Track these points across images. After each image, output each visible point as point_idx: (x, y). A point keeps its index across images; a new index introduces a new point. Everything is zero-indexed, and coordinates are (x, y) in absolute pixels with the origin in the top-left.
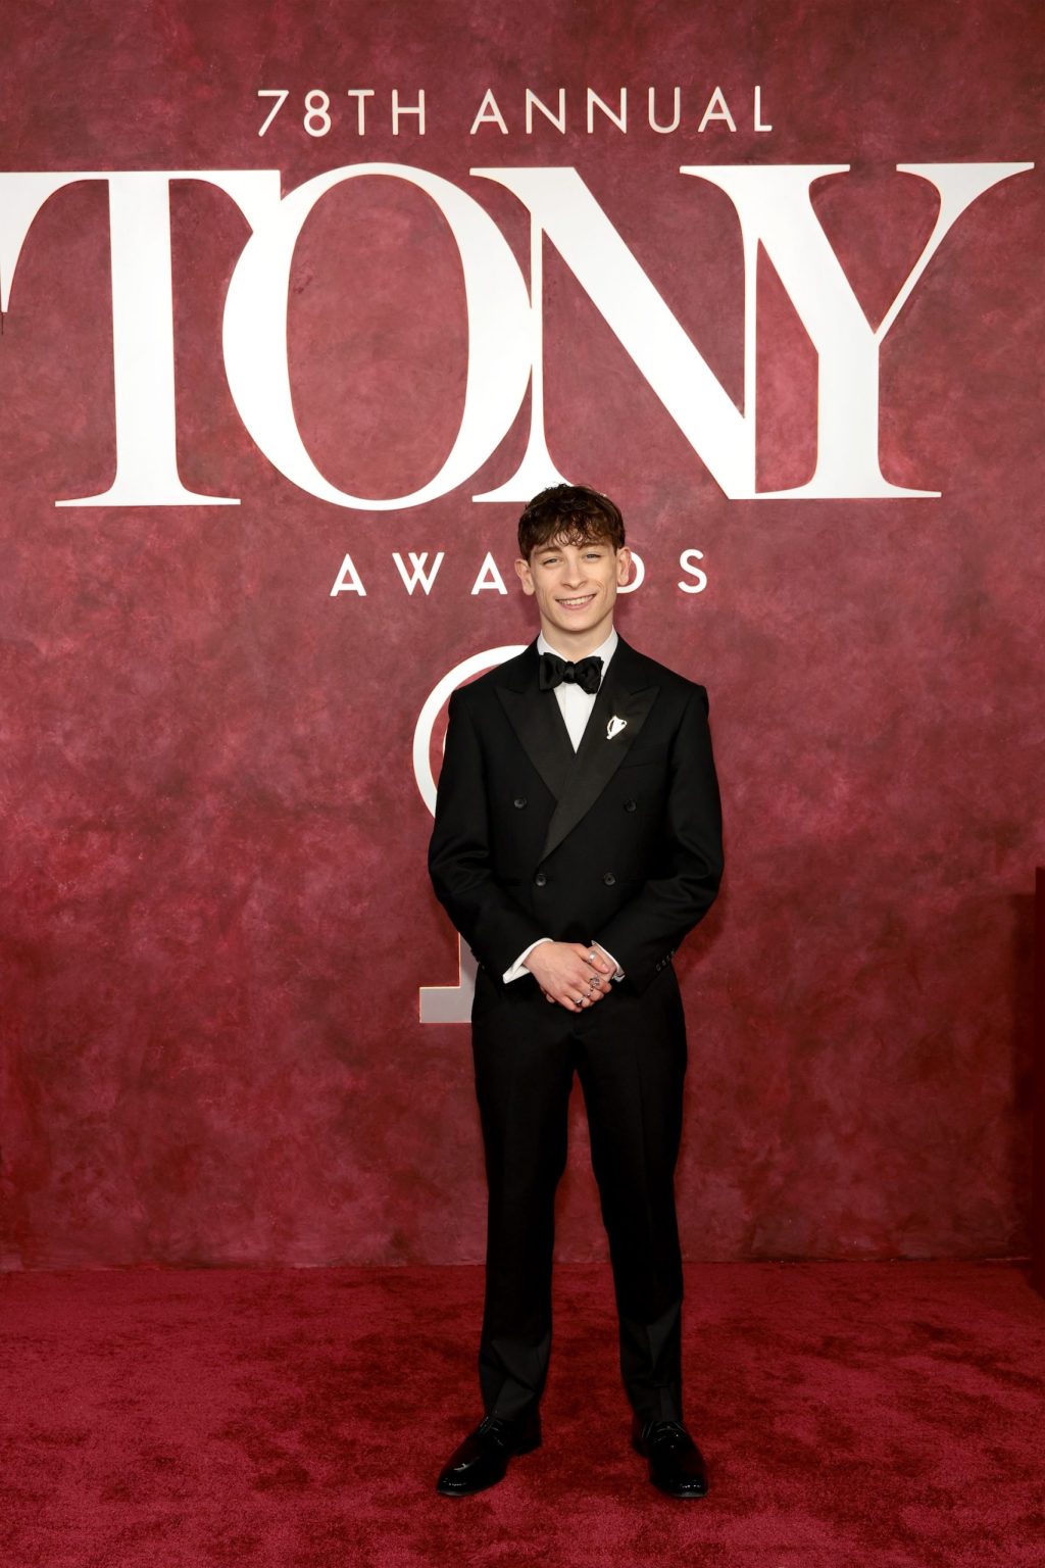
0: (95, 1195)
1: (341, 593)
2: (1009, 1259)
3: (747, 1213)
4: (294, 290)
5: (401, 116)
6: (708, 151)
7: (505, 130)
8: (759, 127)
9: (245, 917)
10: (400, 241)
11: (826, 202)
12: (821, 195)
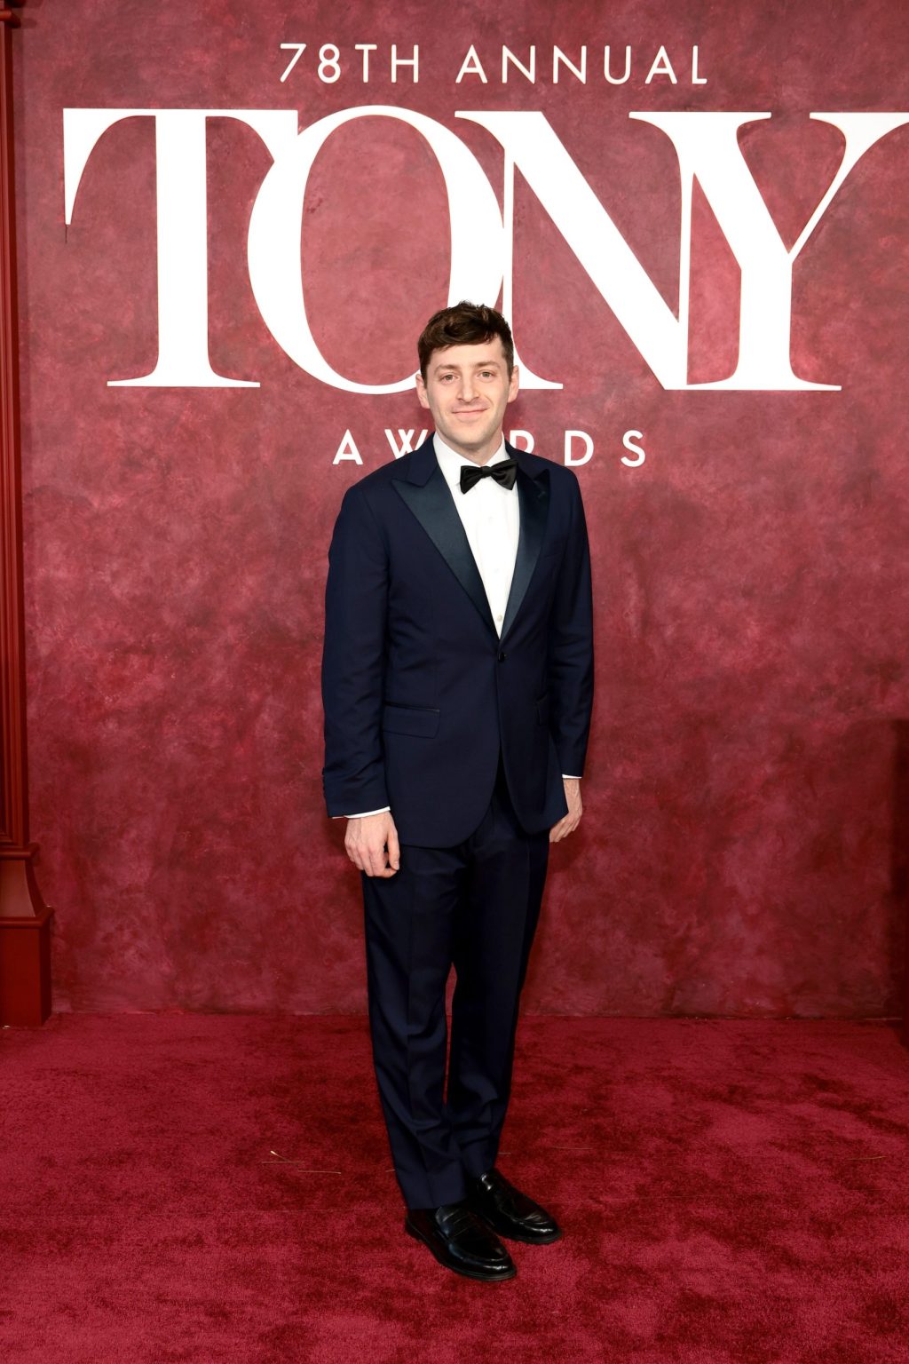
0: (130, 953)
1: (344, 462)
2: (884, 1019)
3: (668, 977)
4: (308, 211)
5: (399, 67)
6: (652, 100)
7: (484, 80)
8: (696, 80)
9: (258, 727)
10: (396, 172)
11: (750, 143)
12: (746, 138)
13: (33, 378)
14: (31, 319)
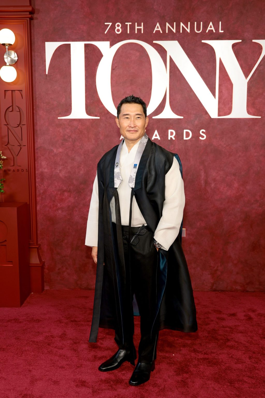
3: (212, 280)
4: (113, 69)
5: (138, 29)
6: (208, 37)
7: (161, 32)
8: (220, 31)
10: (137, 58)
11: (236, 49)
12: (234, 47)
13: (38, 117)
14: (37, 100)
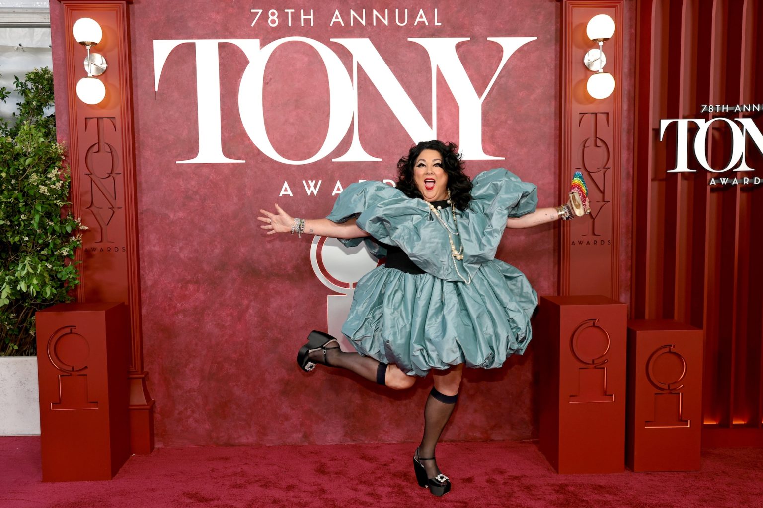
0: (191, 419)
1: (284, 195)
2: (531, 440)
4: (265, 83)
5: (304, 19)
6: (418, 32)
7: (343, 25)
8: (436, 24)
9: (248, 316)
10: (304, 66)
11: (461, 51)
12: (459, 49)
13: (142, 160)
14: (140, 134)
